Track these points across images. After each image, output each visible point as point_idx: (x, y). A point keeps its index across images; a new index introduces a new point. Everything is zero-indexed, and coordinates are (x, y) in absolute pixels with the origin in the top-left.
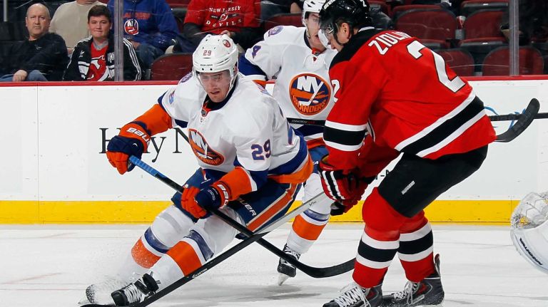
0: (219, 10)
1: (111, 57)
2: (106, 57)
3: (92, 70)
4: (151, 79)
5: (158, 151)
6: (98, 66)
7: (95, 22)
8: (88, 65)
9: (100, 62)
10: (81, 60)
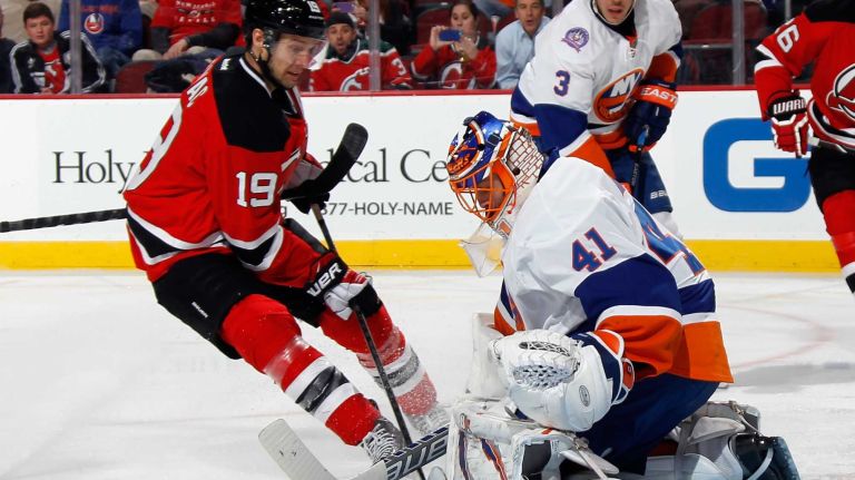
0: (189, 5)
1: (68, 57)
2: (62, 60)
3: (49, 78)
4: (117, 91)
5: (125, 180)
6: (54, 73)
7: (34, 26)
8: (42, 74)
9: (54, 67)
10: (34, 70)
